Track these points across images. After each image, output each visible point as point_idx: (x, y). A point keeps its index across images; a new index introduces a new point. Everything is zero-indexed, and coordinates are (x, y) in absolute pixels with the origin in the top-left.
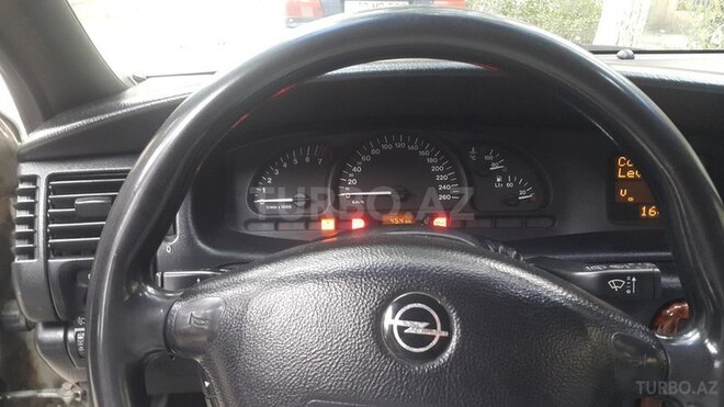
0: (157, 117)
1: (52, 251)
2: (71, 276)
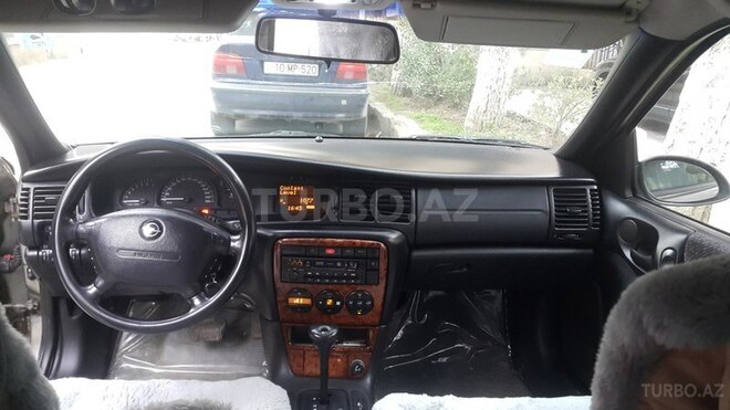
0: (77, 166)
1: (35, 217)
2: (42, 227)
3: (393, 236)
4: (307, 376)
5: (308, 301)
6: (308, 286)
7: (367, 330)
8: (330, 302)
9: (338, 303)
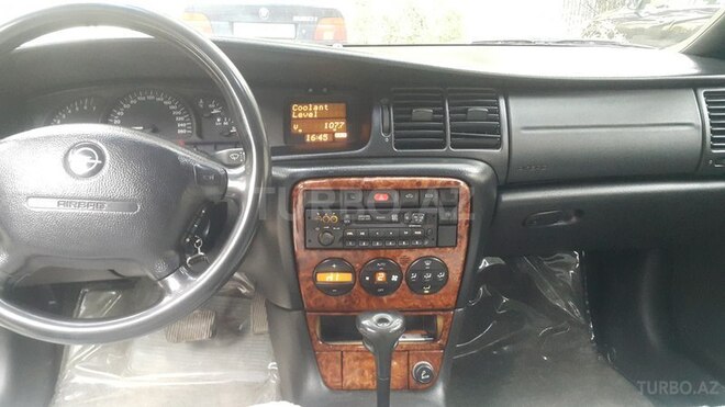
3: (474, 170)
4: (349, 390)
5: (347, 277)
6: (348, 255)
7: (435, 317)
8: (381, 277)
9: (395, 278)
